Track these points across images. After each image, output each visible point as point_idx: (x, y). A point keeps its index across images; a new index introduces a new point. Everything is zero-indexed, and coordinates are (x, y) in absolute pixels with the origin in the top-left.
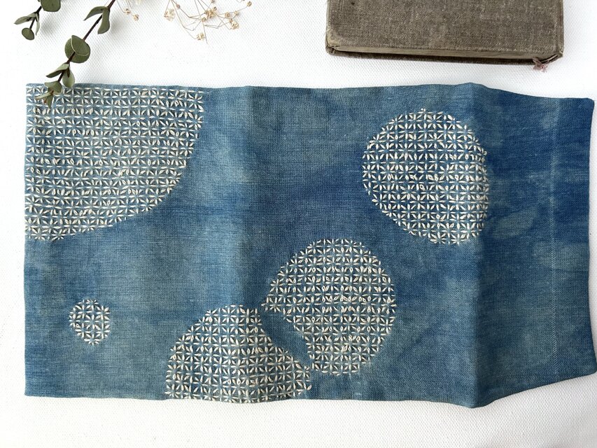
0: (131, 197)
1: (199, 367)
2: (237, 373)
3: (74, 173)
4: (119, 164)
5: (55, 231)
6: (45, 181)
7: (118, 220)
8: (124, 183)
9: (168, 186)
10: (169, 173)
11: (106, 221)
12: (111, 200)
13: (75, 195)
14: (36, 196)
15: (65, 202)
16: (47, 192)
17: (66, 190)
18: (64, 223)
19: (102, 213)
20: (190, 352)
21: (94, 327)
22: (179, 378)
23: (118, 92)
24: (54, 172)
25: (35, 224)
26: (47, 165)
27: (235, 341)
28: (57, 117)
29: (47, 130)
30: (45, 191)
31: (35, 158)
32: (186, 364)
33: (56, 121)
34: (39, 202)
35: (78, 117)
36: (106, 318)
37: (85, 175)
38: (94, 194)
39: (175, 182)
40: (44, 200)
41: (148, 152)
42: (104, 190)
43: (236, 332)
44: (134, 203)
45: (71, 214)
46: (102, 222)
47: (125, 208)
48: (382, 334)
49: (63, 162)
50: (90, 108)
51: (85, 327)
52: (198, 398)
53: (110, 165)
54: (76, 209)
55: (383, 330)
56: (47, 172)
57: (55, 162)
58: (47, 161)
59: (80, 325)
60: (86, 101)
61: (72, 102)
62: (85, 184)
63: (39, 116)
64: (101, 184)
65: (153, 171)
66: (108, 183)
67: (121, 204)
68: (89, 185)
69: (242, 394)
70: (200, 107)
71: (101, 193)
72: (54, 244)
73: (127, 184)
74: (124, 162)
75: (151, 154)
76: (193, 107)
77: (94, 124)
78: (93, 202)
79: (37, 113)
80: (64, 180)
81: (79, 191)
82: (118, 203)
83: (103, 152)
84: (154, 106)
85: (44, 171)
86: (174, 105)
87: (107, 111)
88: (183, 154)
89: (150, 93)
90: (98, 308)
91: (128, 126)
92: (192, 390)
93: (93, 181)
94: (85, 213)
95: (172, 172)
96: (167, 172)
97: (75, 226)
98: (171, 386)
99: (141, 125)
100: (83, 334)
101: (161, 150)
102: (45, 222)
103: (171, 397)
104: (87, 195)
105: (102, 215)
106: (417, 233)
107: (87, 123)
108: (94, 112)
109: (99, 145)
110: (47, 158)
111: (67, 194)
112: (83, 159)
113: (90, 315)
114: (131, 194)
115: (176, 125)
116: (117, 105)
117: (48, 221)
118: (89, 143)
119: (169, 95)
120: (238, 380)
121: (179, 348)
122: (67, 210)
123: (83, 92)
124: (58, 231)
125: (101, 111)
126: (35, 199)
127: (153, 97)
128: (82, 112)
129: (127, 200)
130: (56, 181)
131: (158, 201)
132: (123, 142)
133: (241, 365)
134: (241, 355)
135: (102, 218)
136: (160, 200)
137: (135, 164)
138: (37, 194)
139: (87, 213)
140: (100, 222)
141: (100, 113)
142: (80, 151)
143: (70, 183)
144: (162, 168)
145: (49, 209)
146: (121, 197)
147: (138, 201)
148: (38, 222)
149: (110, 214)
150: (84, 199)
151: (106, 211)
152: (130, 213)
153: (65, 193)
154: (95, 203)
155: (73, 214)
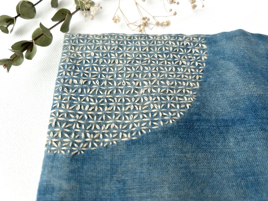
0: (154, 111)
3: (98, 92)
4: (141, 85)
5: (76, 145)
6: (70, 98)
7: (142, 132)
8: (146, 99)
9: (188, 100)
10: (186, 92)
11: (129, 134)
12: (134, 115)
13: (99, 110)
14: (61, 111)
15: (88, 117)
17: (90, 106)
18: (86, 137)
19: (125, 127)
25: (57, 137)
26: (75, 84)
28: (88, 52)
29: (78, 60)
30: (70, 106)
31: (64, 79)
33: (86, 54)
34: (62, 117)
35: (105, 51)
37: (109, 93)
38: (117, 110)
39: (192, 100)
40: (68, 114)
41: (166, 76)
42: (126, 106)
44: (157, 116)
45: (93, 128)
46: (125, 135)
47: (148, 121)
49: (89, 83)
50: (115, 46)
53: (132, 85)
54: (99, 124)
56: (74, 91)
57: (82, 82)
58: (75, 81)
60: (112, 42)
61: (101, 42)
62: (109, 101)
63: (72, 51)
64: (123, 100)
65: (172, 89)
66: (131, 99)
67: (144, 117)
68: (111, 102)
70: (204, 45)
71: (123, 109)
72: (74, 158)
73: (149, 100)
75: (169, 76)
76: (198, 46)
77: (119, 56)
78: (116, 117)
79: (71, 49)
80: (89, 97)
81: (103, 107)
82: (141, 117)
83: (126, 75)
84: (167, 45)
85: (71, 90)
86: (183, 44)
87: (129, 48)
88: (195, 78)
91: (147, 57)
93: (116, 99)
94: (107, 127)
95: (188, 91)
96: (184, 91)
97: (97, 140)
99: (158, 57)
101: (177, 74)
102: (66, 135)
104: (110, 111)
105: (125, 129)
107: (112, 55)
108: (118, 49)
109: (122, 70)
110: (75, 79)
111: (91, 109)
112: (108, 81)
114: (154, 108)
115: (186, 57)
116: (138, 44)
117: (70, 134)
119: (178, 38)
122: (89, 124)
124: (79, 144)
125: (125, 48)
126: (60, 114)
127: (165, 39)
128: (109, 48)
129: (150, 114)
130: (81, 98)
131: (180, 115)
132: (144, 68)
135: (125, 131)
136: (182, 113)
137: (155, 84)
138: (62, 109)
139: (109, 127)
140: (122, 135)
141: (123, 49)
142: (105, 75)
143: (94, 100)
144: (179, 88)
145: (73, 123)
146: (144, 112)
147: (160, 114)
148: (60, 136)
149: (133, 127)
150: (106, 114)
151: (129, 124)
152: (154, 125)
153: (89, 108)
154: (118, 118)
155: (95, 128)
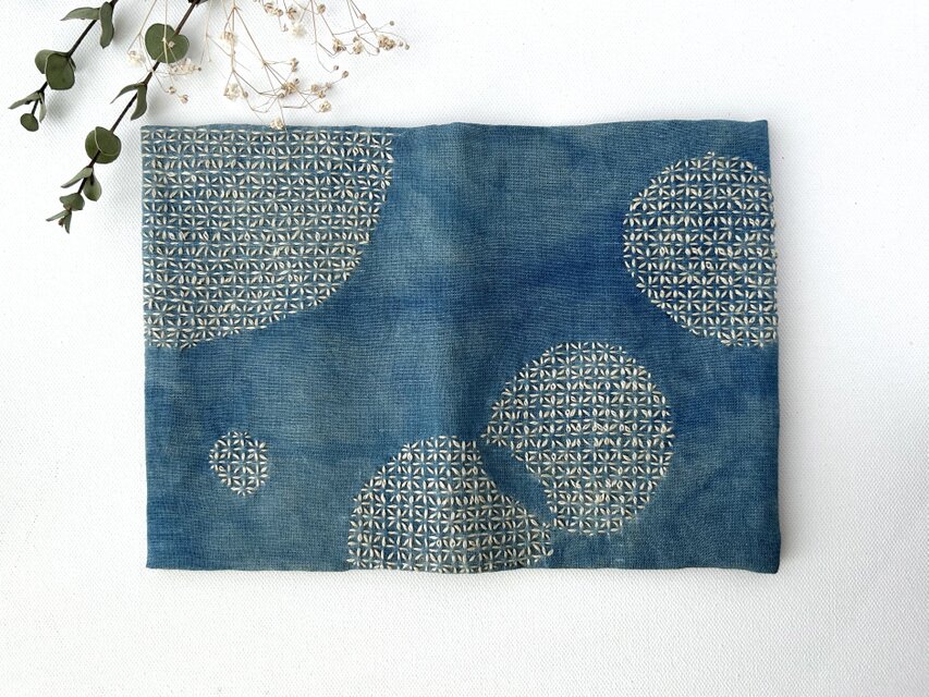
0: (293, 285)
1: (395, 524)
2: (450, 531)
3: (209, 253)
4: (274, 239)
5: (184, 336)
6: (168, 265)
7: (273, 319)
8: (282, 265)
9: (345, 269)
10: (346, 251)
11: (257, 320)
12: (264, 291)
13: (212, 284)
14: (158, 286)
15: (198, 294)
16: (171, 281)
17: (199, 277)
18: (197, 324)
19: (250, 309)
20: (382, 503)
21: (244, 470)
22: (366, 540)
23: (271, 137)
24: (180, 251)
25: (157, 325)
26: (172, 241)
27: (446, 486)
28: (185, 173)
29: (171, 191)
30: (169, 278)
31: (155, 231)
32: (376, 520)
33: (183, 177)
34: (161, 295)
35: (214, 172)
36: (262, 457)
37: (225, 254)
38: (238, 282)
39: (353, 265)
40: (168, 292)
41: (316, 223)
42: (251, 277)
43: (448, 473)
44: (297, 294)
45: (206, 311)
46: (251, 322)
47: (284, 302)
48: (654, 478)
49: (194, 236)
50: (232, 158)
51: (232, 471)
52: (394, 568)
53: (260, 240)
54: (213, 304)
55: (655, 471)
56: (172, 252)
57: (182, 236)
58: (171, 235)
59: (226, 468)
60: (226, 149)
61: (207, 150)
62: (225, 268)
63: (160, 173)
64: (248, 267)
65: (323, 248)
66: (258, 265)
67: (278, 296)
68: (230, 270)
69: (457, 560)
70: (389, 156)
71: (248, 281)
72: (184, 353)
73: (286, 267)
74: (281, 237)
75: (320, 224)
76: (378, 156)
77: (238, 182)
78: (238, 293)
79: (157, 168)
80: (195, 262)
81: (217, 278)
82: (274, 294)
83: (251, 222)
84: (323, 157)
85: (167, 251)
86: (352, 154)
87: (256, 164)
88: (365, 224)
89: (317, 138)
90: (250, 444)
91: (286, 184)
92: (386, 555)
93: (236, 264)
94: (226, 309)
95: (349, 250)
96: (342, 250)
97: (213, 328)
98: (355, 551)
99: (306, 183)
100: (229, 480)
101: (334, 219)
102: (170, 322)
103: (355, 567)
104: (228, 284)
105: (250, 313)
106: (701, 331)
107: (227, 179)
108: (237, 166)
109: (244, 211)
110: (171, 231)
111: (200, 283)
112: (222, 233)
113: (238, 453)
114: (293, 281)
115: (354, 183)
116: (271, 154)
117: (174, 320)
118: (230, 209)
119: (345, 140)
120: (452, 541)
121: (366, 497)
122: (200, 305)
123: (221, 137)
124: (188, 334)
125: (248, 164)
126: (156, 289)
127: (321, 142)
128: (220, 164)
129: (287, 291)
130: (184, 263)
131: (331, 291)
132: (280, 208)
133: (456, 519)
134: (456, 506)
135: (251, 316)
136: (333, 290)
137: (297, 239)
138: (158, 283)
139: (229, 309)
140: (247, 322)
141: (245, 166)
142: (217, 220)
143: (204, 267)
144: (336, 244)
145: (176, 304)
146: (278, 286)
147: (302, 291)
148: (161, 323)
149: (262, 310)
150: (223, 290)
151: (256, 305)
152: (292, 309)
153: (198, 281)
154: (240, 295)
155: (209, 311)
